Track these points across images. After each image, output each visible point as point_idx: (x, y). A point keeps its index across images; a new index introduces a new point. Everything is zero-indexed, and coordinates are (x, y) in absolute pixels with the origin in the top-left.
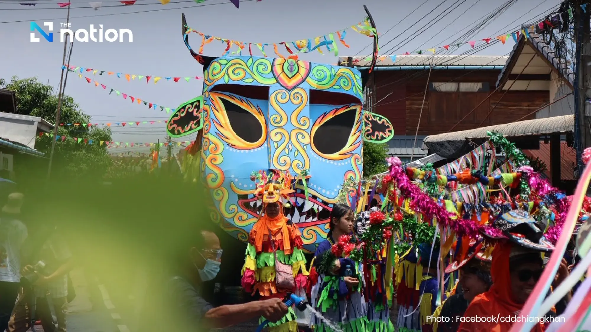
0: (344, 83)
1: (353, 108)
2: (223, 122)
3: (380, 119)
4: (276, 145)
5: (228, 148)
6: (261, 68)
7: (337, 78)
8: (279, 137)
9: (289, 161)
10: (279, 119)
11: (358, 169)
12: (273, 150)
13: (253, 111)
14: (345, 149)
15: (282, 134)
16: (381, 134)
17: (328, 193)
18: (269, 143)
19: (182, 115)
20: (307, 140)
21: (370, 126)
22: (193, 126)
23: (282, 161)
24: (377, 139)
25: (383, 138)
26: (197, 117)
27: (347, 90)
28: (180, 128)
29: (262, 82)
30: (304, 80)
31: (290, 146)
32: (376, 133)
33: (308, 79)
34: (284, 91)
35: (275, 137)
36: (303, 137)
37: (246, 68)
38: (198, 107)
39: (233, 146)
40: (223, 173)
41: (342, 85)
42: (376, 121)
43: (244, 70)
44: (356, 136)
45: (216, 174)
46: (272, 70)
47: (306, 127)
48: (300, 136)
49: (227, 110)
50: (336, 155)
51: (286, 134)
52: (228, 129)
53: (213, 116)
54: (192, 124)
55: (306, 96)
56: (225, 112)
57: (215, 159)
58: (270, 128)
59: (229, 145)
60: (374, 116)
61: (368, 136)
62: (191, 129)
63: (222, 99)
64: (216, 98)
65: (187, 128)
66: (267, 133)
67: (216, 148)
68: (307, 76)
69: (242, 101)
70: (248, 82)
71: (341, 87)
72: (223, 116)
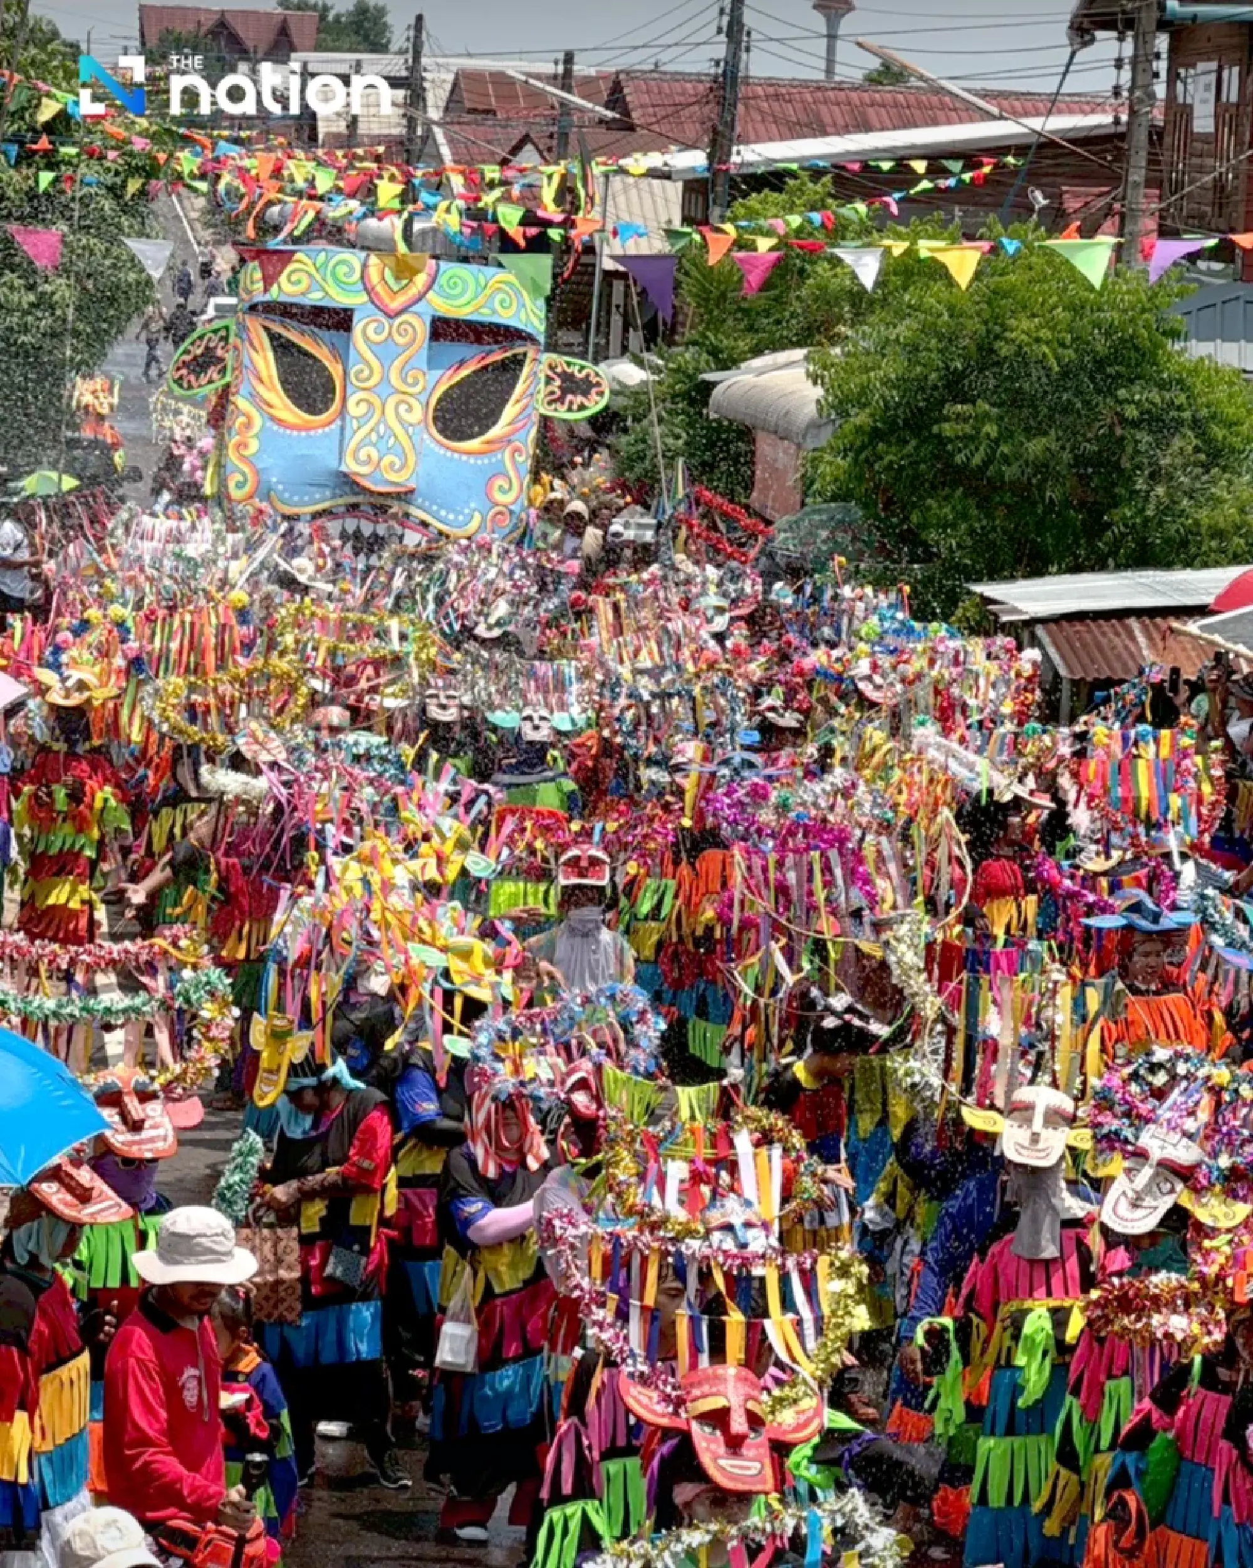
0: (502, 302)
1: (519, 350)
2: (264, 374)
3: (582, 368)
4: (355, 424)
5: (269, 424)
6: (342, 270)
7: (488, 292)
8: (363, 407)
9: (375, 456)
10: (366, 373)
11: (517, 470)
12: (348, 433)
13: (322, 354)
14: (495, 432)
15: (370, 404)
16: (579, 399)
17: (451, 517)
18: (343, 419)
19: (199, 352)
20: (417, 415)
21: (558, 382)
22: (215, 376)
23: (362, 455)
24: (570, 410)
25: (582, 407)
26: (221, 360)
27: (506, 317)
28: (192, 378)
29: (341, 299)
30: (421, 297)
31: (382, 428)
32: (569, 397)
33: (430, 295)
34: (380, 317)
35: (354, 409)
36: (410, 409)
37: (313, 271)
38: (225, 339)
39: (279, 422)
40: (257, 472)
41: (497, 306)
42: (572, 375)
43: (310, 275)
44: (518, 407)
45: (244, 474)
46: (362, 277)
47: (419, 388)
48: (403, 408)
49: (275, 349)
50: (474, 444)
51: (377, 403)
52: (272, 389)
53: (246, 361)
54: (213, 372)
55: (423, 330)
56: (270, 355)
57: (246, 446)
58: (349, 390)
59: (273, 418)
60: (569, 364)
61: (550, 403)
62: (210, 382)
63: (266, 329)
64: (255, 326)
65: (203, 380)
66: (344, 400)
67: (248, 425)
68: (429, 288)
69: (302, 333)
70: (315, 298)
71: (494, 312)
72: (265, 362)
